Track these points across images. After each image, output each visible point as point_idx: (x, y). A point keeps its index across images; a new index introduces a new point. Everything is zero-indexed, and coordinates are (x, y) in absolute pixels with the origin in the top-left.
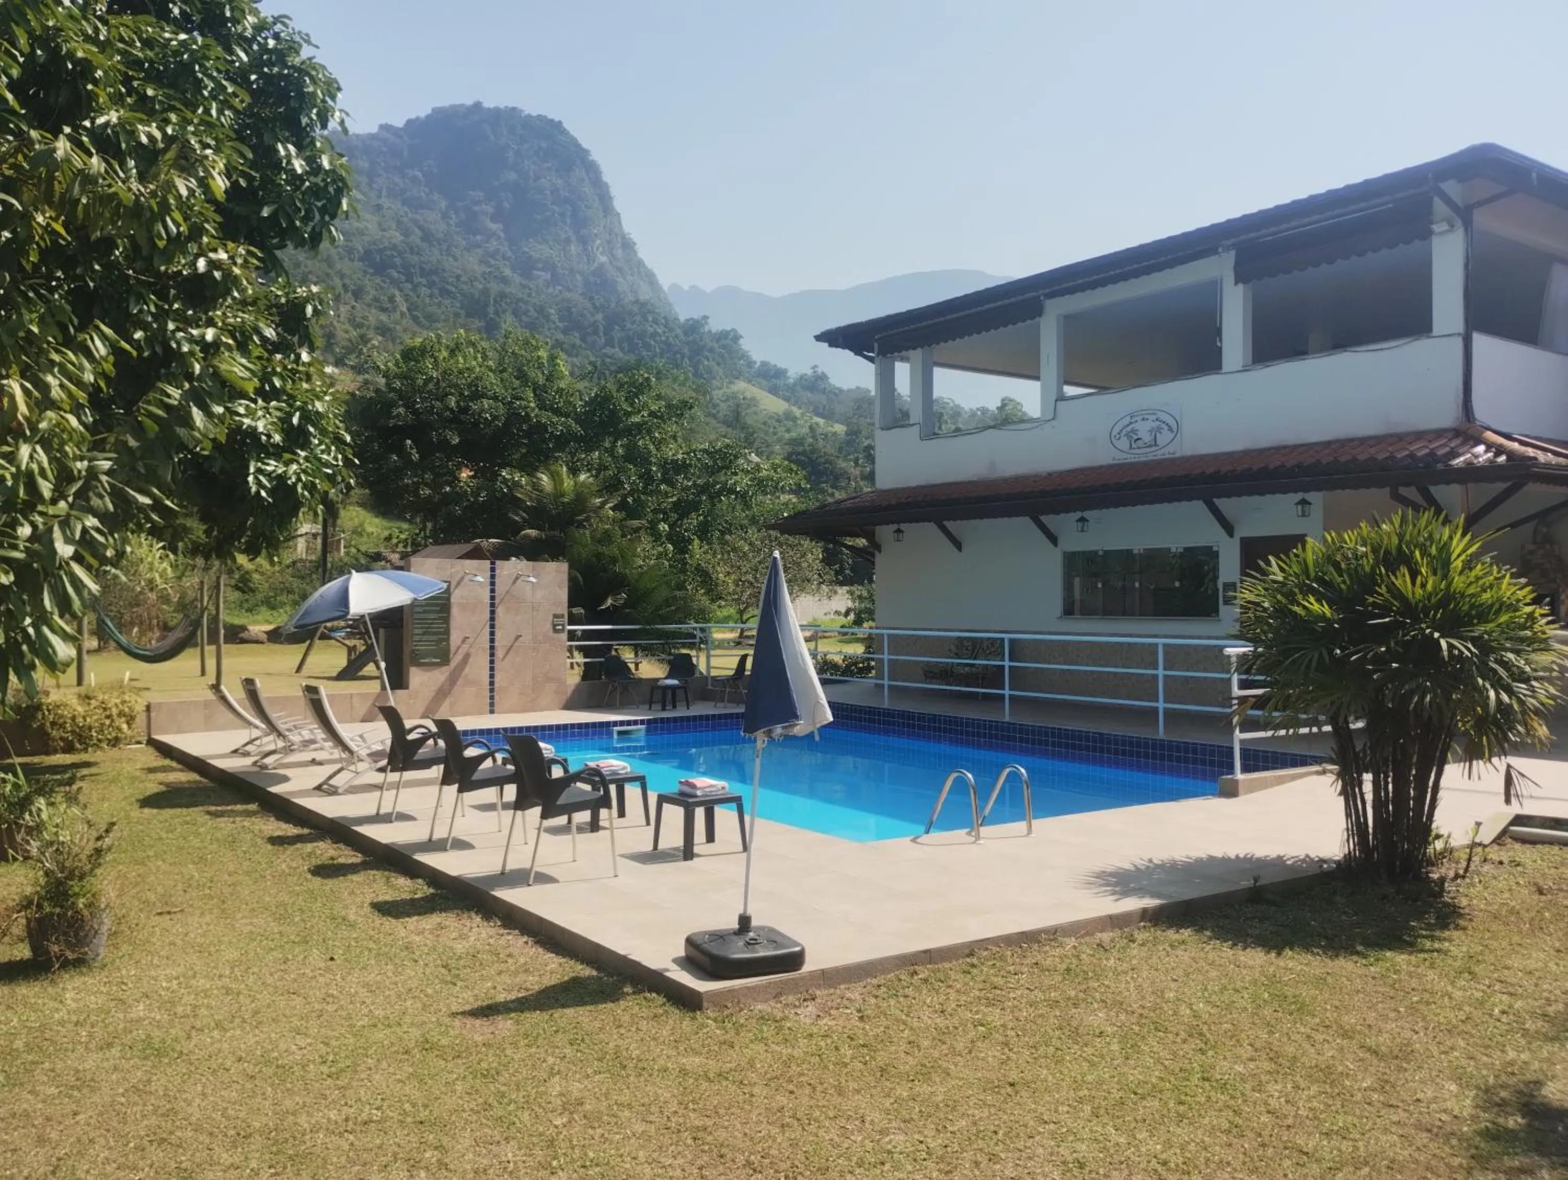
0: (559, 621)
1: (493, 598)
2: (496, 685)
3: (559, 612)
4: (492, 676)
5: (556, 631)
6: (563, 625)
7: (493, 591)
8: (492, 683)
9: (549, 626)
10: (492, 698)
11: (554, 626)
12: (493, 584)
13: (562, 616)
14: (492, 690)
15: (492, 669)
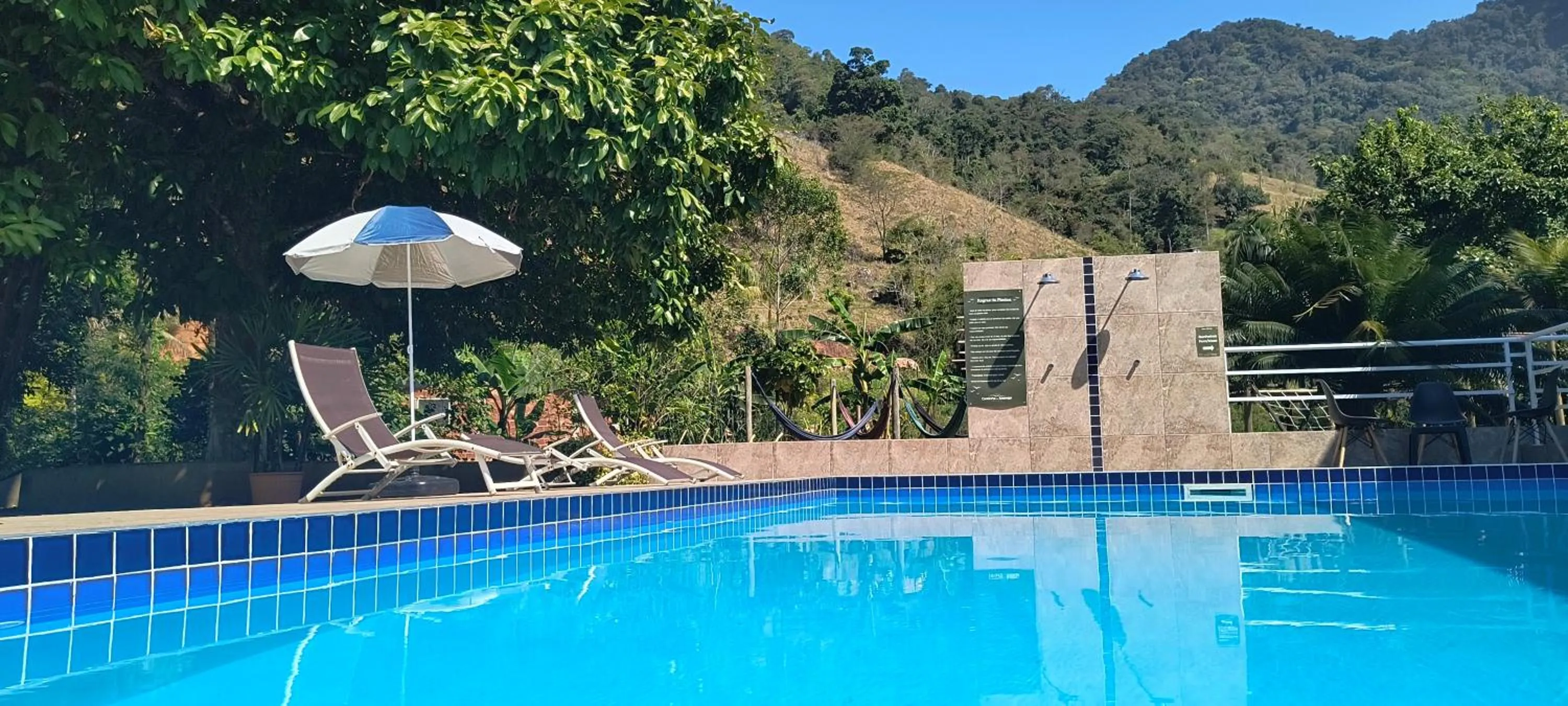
0: (1210, 338)
1: (1090, 309)
2: (1103, 434)
3: (1208, 324)
4: (1095, 421)
5: (1201, 353)
6: (1216, 345)
7: (1090, 299)
8: (1096, 431)
9: (1190, 348)
10: (1097, 452)
11: (1200, 346)
12: (1089, 290)
13: (1215, 331)
14: (1096, 441)
15: (1095, 410)
